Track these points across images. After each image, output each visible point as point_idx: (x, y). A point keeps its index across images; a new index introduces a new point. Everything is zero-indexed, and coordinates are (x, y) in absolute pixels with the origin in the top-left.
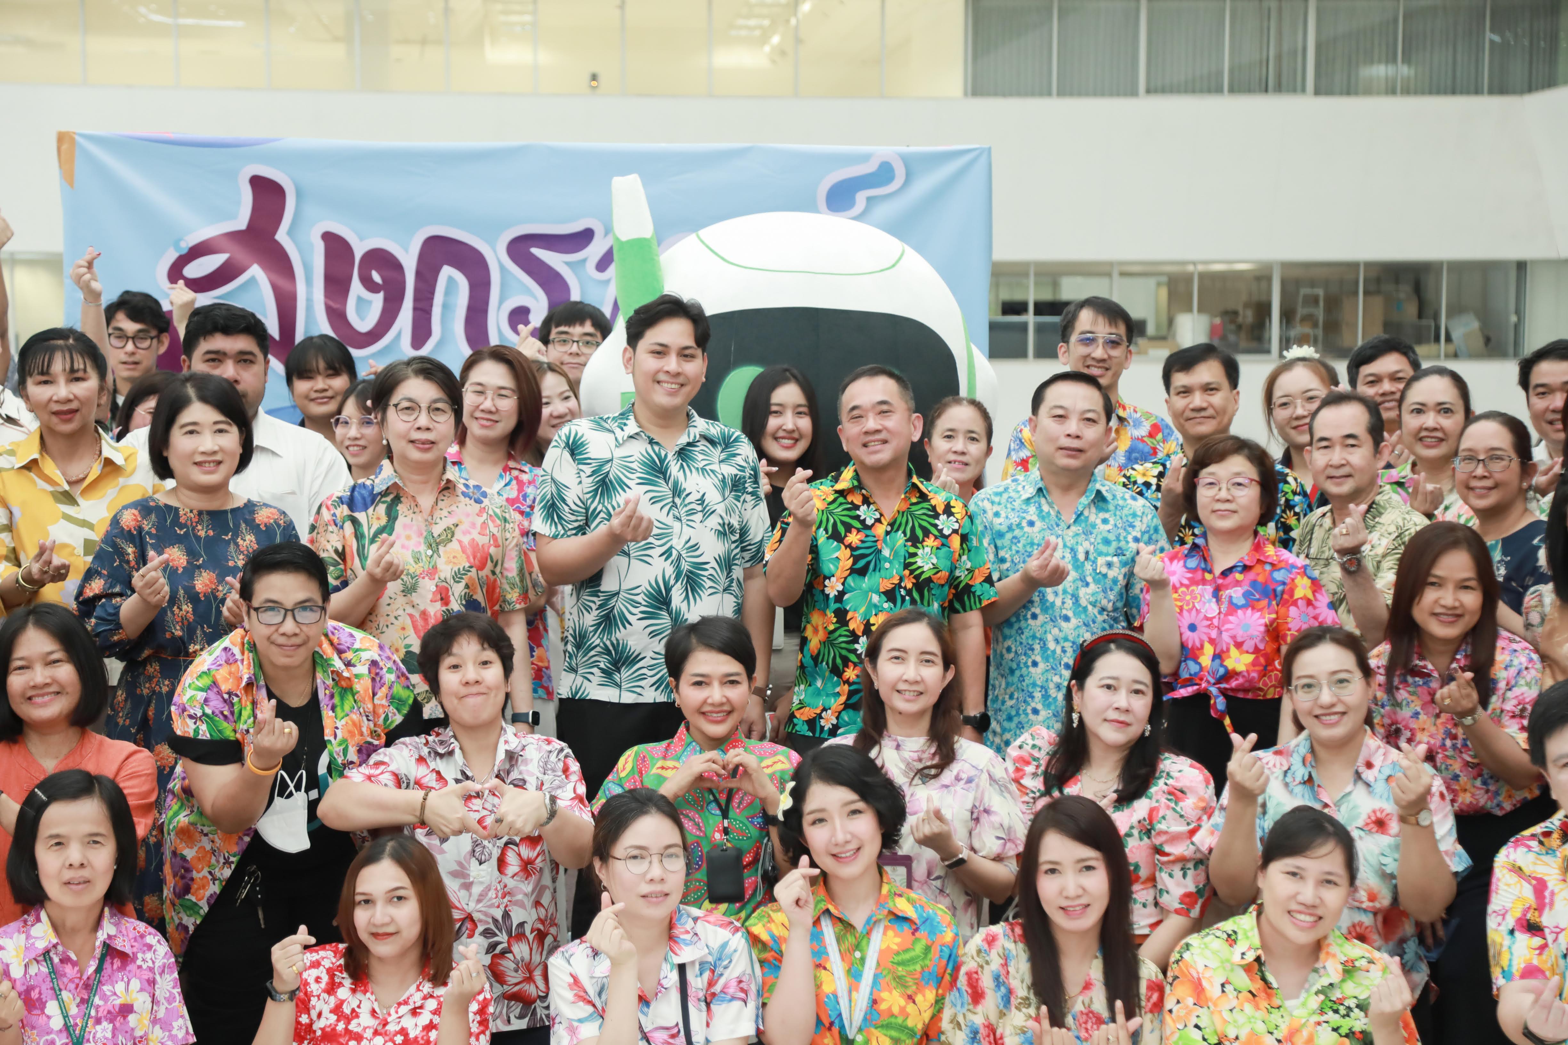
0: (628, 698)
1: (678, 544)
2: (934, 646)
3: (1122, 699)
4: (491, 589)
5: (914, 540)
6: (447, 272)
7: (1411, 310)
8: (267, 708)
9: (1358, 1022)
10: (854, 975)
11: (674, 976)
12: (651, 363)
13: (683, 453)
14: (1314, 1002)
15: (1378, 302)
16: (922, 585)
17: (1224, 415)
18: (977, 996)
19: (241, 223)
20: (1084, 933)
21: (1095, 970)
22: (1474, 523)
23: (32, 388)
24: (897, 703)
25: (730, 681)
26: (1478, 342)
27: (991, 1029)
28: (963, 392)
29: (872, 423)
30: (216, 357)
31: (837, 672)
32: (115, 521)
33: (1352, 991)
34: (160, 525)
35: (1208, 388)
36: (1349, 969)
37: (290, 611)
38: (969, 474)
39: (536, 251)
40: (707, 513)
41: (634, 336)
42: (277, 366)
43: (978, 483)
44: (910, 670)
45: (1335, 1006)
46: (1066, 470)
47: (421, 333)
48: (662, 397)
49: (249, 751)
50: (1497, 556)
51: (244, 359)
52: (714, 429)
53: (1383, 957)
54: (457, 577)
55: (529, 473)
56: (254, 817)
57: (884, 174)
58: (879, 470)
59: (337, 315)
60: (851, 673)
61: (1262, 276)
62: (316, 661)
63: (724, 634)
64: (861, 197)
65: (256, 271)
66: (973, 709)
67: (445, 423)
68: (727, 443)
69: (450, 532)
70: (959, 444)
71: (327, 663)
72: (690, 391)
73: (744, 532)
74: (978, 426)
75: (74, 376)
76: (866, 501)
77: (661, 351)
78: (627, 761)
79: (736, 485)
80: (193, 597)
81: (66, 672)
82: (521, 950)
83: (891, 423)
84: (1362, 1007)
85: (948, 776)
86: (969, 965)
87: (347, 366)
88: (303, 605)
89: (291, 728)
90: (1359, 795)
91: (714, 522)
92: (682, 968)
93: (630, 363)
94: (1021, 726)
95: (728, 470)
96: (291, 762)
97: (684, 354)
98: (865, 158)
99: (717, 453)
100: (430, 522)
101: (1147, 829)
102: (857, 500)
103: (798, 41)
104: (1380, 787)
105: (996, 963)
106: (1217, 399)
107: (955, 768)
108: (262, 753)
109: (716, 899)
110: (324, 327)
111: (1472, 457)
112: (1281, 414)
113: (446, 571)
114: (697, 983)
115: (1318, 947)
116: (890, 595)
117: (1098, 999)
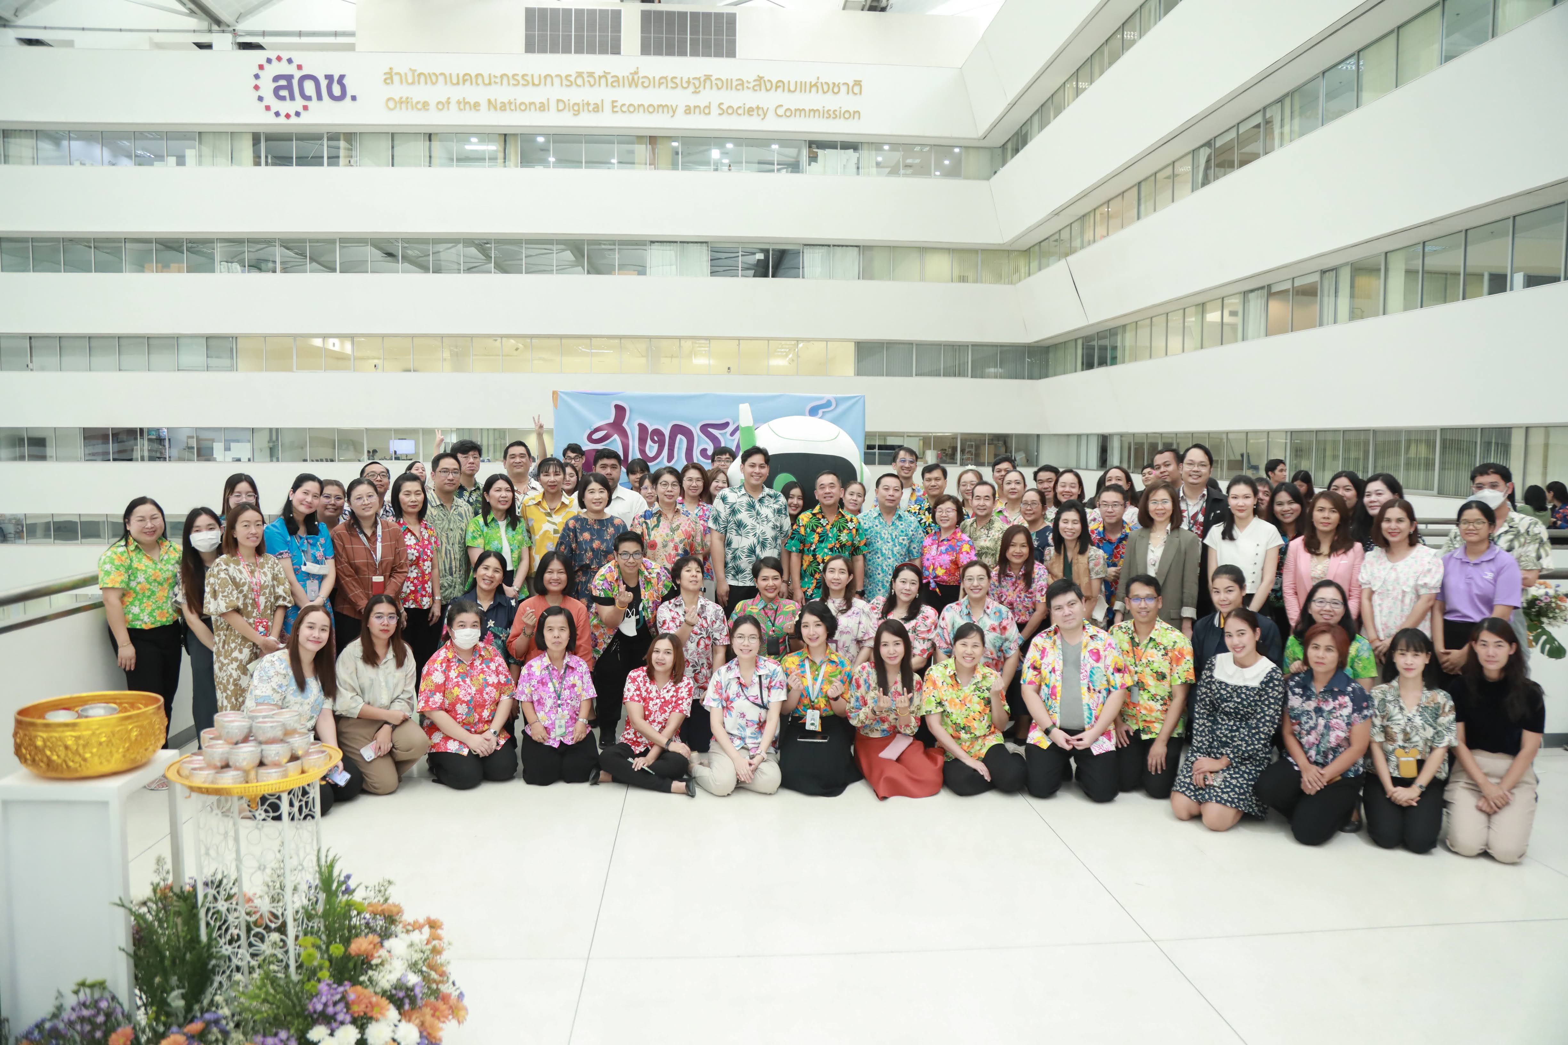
0: (741, 584)
1: (758, 532)
2: (844, 567)
3: (907, 586)
4: (692, 546)
5: (840, 531)
6: (679, 436)
7: (1003, 449)
8: (623, 587)
9: (986, 694)
10: (815, 679)
11: (757, 679)
12: (750, 470)
13: (761, 501)
14: (973, 687)
15: (992, 447)
16: (843, 546)
17: (942, 488)
18: (858, 687)
19: (611, 420)
20: (895, 666)
21: (899, 678)
22: (1026, 525)
23: (542, 477)
24: (832, 587)
25: (775, 578)
26: (1024, 461)
27: (863, 697)
28: (859, 480)
29: (827, 490)
30: (604, 466)
31: (812, 575)
32: (567, 524)
33: (985, 684)
34: (582, 526)
35: (936, 479)
36: (984, 677)
37: (632, 555)
38: (856, 508)
39: (710, 430)
40: (768, 521)
41: (744, 460)
42: (624, 470)
43: (859, 511)
44: (836, 575)
45: (978, 689)
46: (889, 507)
47: (670, 457)
48: (753, 481)
49: (617, 601)
50: (1034, 537)
51: (613, 467)
52: (772, 492)
53: (994, 672)
54: (681, 542)
55: (707, 506)
56: (618, 624)
57: (828, 404)
58: (829, 506)
59: (642, 451)
60: (817, 576)
61: (954, 438)
62: (639, 572)
63: (772, 562)
64: (821, 412)
65: (616, 436)
66: (859, 589)
67: (677, 489)
68: (775, 497)
69: (678, 526)
70: (855, 497)
71: (642, 573)
72: (763, 479)
73: (781, 527)
74: (861, 492)
75: (556, 474)
76: (823, 517)
77: (753, 466)
78: (739, 606)
79: (779, 511)
80: (593, 550)
81: (564, 577)
82: (704, 671)
83: (834, 491)
84: (988, 689)
85: (850, 612)
86: (856, 676)
87: (647, 468)
88: (636, 553)
89: (630, 594)
90: (986, 618)
91: (771, 524)
92: (760, 676)
93: (743, 469)
94: (874, 596)
95: (776, 506)
96: (630, 606)
97: (761, 466)
98: (822, 398)
99: (772, 500)
100: (671, 523)
101: (914, 630)
102: (820, 516)
103: (798, 356)
104: (992, 615)
105: (865, 676)
106: (940, 483)
107: (853, 609)
108: (620, 602)
109: (770, 654)
110: (638, 456)
111: (1026, 503)
112: (962, 488)
113: (677, 540)
114: (765, 682)
115: (974, 669)
116: (831, 550)
117: (899, 687)
